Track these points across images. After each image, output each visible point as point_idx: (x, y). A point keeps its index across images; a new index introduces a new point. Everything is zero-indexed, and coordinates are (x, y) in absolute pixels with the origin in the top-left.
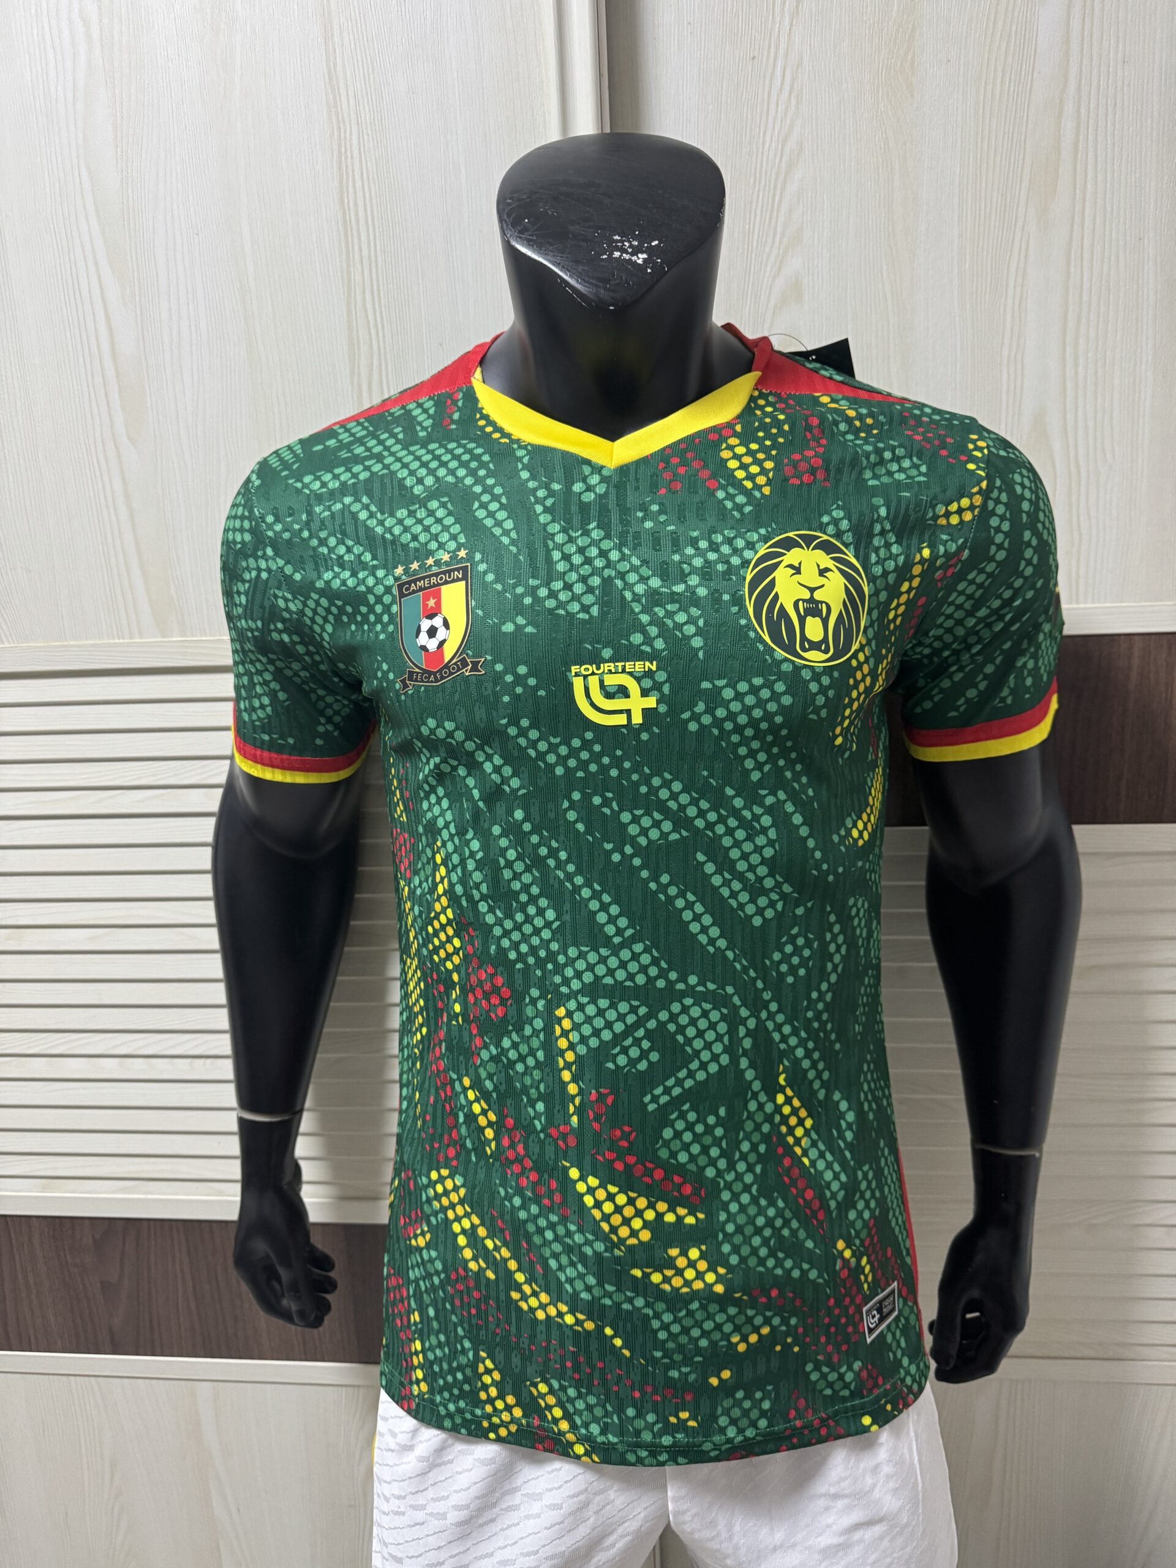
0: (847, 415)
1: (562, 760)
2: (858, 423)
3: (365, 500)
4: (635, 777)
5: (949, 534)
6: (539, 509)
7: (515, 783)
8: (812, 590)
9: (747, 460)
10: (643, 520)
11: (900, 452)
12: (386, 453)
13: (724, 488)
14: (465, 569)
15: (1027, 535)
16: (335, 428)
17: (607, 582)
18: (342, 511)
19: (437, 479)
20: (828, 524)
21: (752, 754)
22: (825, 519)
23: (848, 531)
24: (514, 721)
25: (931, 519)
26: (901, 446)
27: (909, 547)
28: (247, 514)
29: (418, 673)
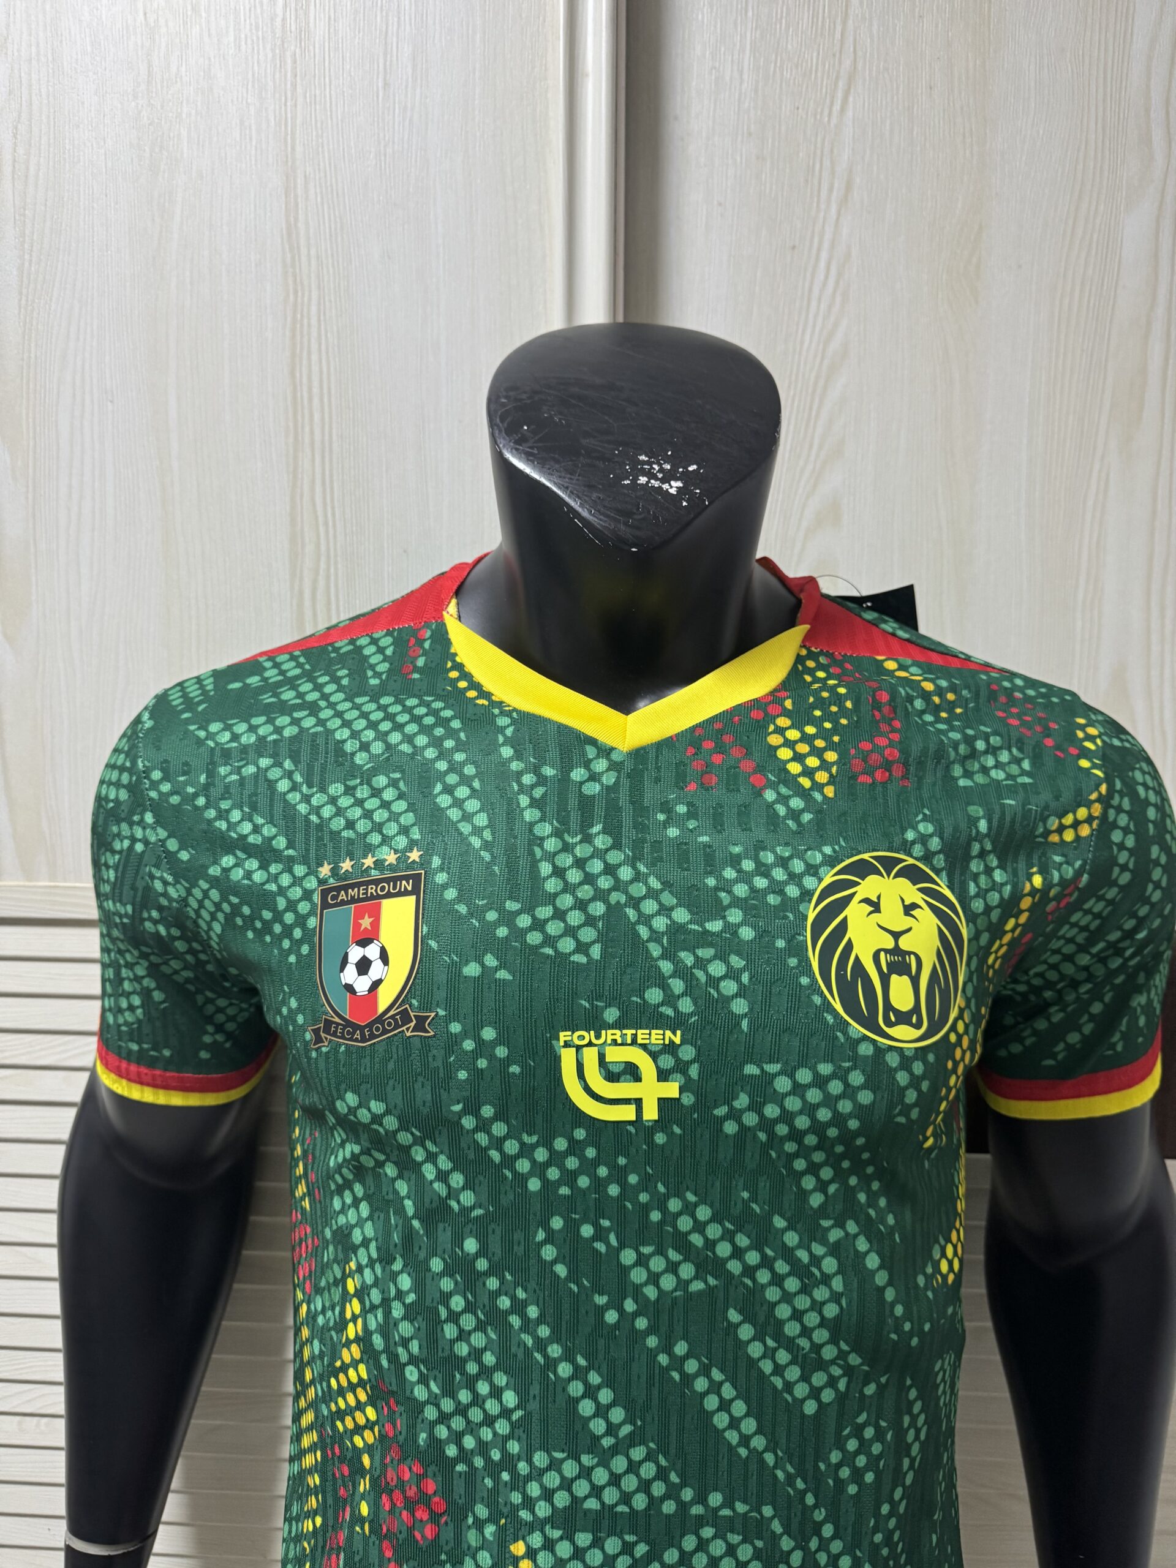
0: (923, 689)
1: (539, 1170)
2: (936, 700)
3: (288, 764)
4: (644, 1197)
5: (1063, 855)
6: (524, 801)
7: (468, 1198)
8: (897, 935)
9: (803, 748)
10: (666, 824)
11: (995, 740)
12: (323, 704)
13: (774, 786)
14: (416, 878)
15: (1155, 851)
16: (261, 659)
17: (614, 910)
18: (256, 776)
19: (388, 747)
20: (913, 842)
21: (813, 1169)
22: (910, 835)
23: (939, 852)
24: (472, 1109)
25: (1042, 835)
26: (996, 733)
27: (1015, 873)
28: (128, 764)
29: (338, 1024)
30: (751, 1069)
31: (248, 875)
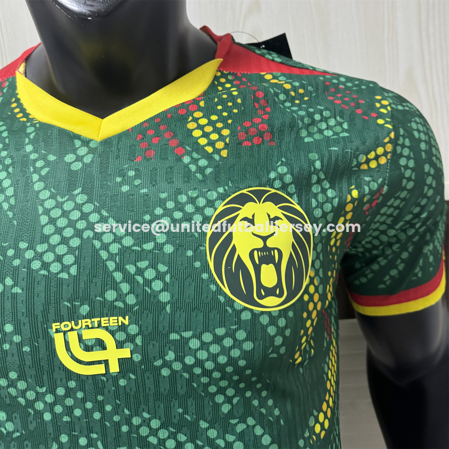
0: (284, 88)
1: (49, 407)
2: (293, 94)
4: (116, 418)
5: (370, 176)
6: (36, 178)
8: (265, 239)
9: (209, 129)
10: (121, 184)
11: (326, 114)
13: (189, 154)
20: (274, 179)
22: (272, 175)
23: (291, 183)
25: (356, 166)
26: (326, 109)
27: (341, 190)
30: (174, 336)
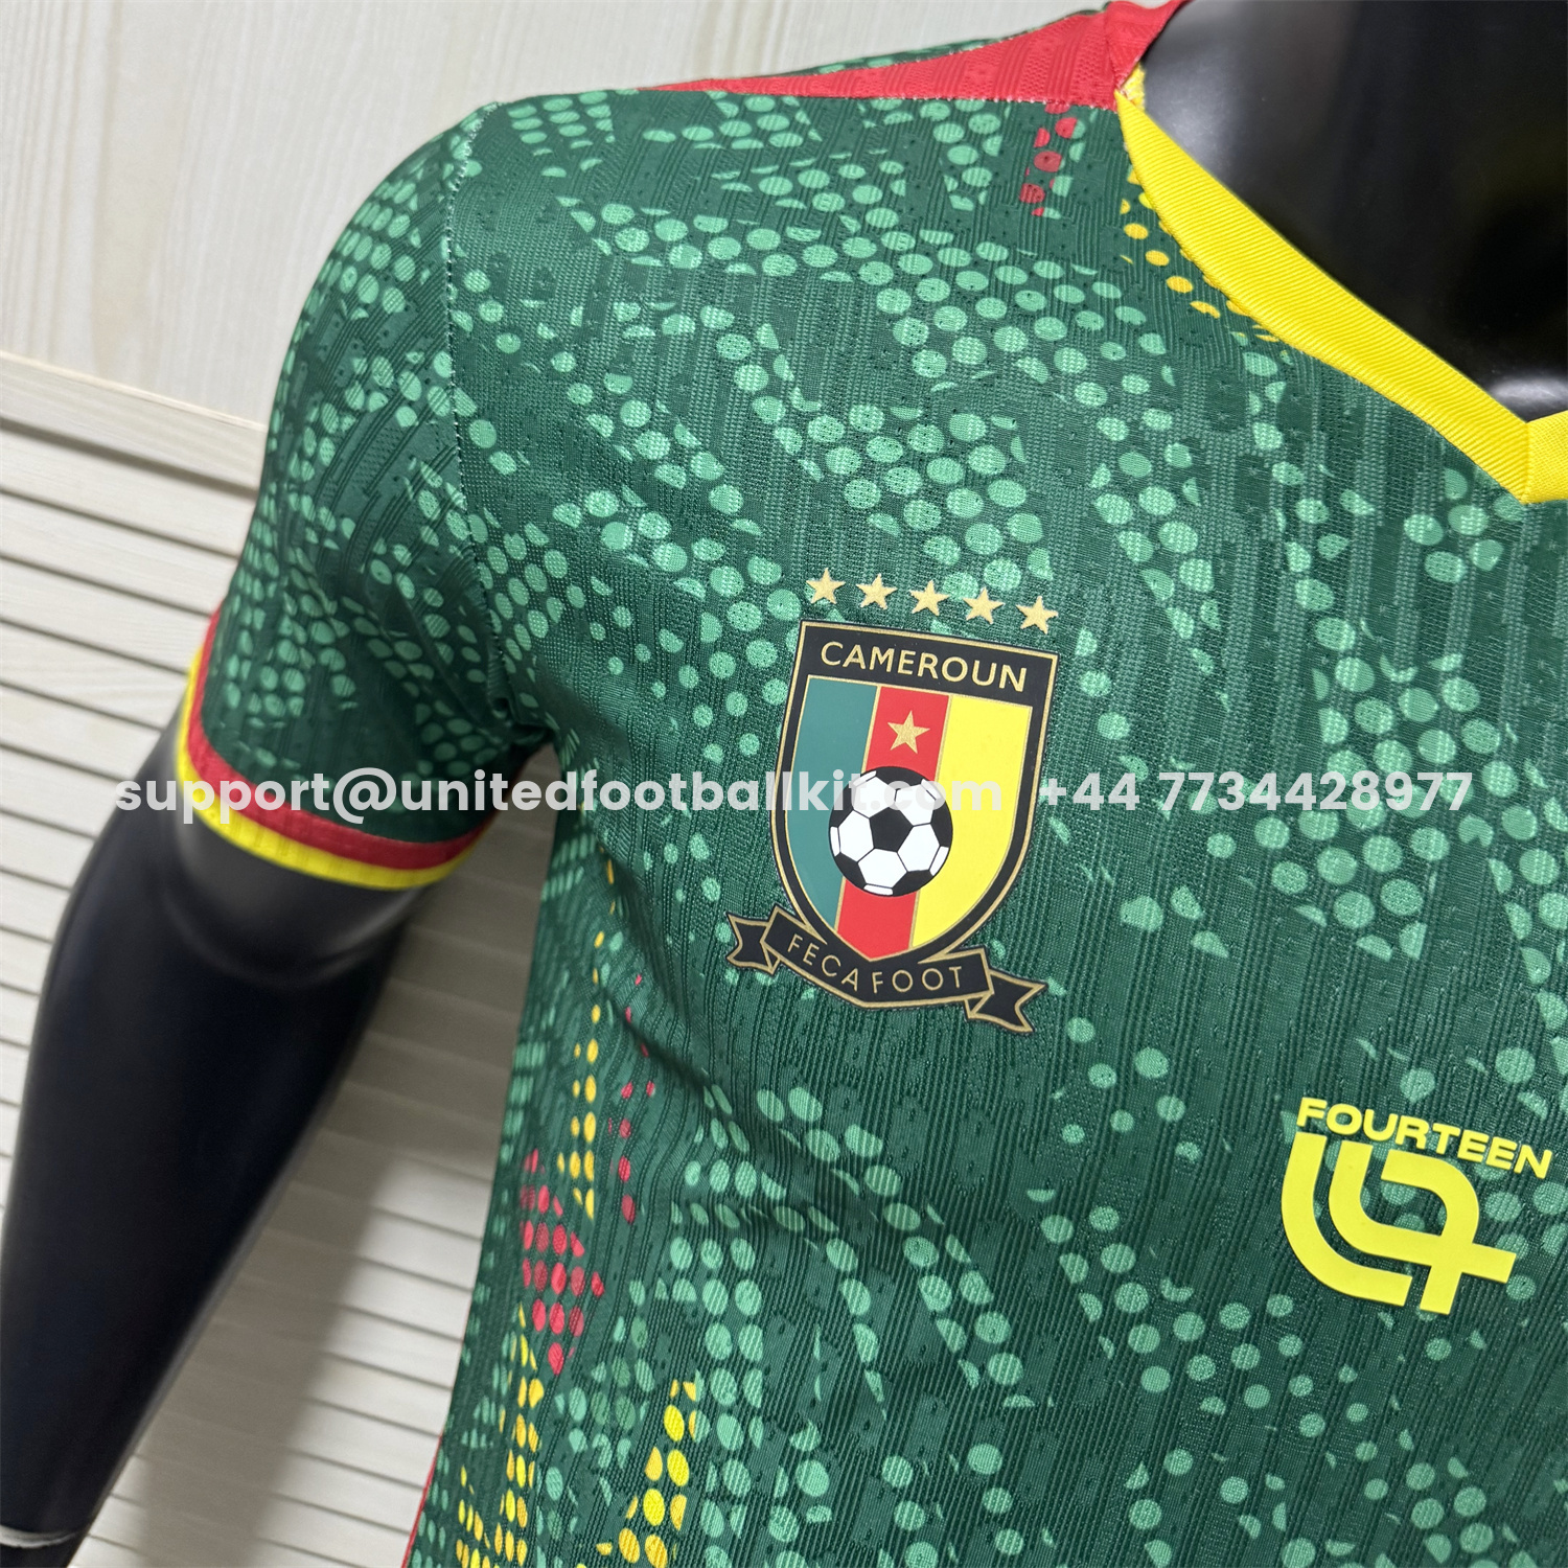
1: (1175, 1355)
3: (766, 335)
4: (1365, 1451)
6: (1299, 558)
7: (1005, 1369)
12: (852, 224)
14: (1038, 669)
16: (716, 94)
18: (692, 343)
19: (994, 356)
24: (1074, 1207)
28: (415, 241)
29: (809, 939)
31: (644, 546)
